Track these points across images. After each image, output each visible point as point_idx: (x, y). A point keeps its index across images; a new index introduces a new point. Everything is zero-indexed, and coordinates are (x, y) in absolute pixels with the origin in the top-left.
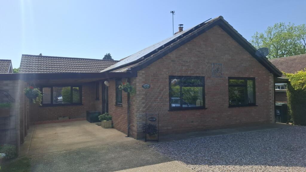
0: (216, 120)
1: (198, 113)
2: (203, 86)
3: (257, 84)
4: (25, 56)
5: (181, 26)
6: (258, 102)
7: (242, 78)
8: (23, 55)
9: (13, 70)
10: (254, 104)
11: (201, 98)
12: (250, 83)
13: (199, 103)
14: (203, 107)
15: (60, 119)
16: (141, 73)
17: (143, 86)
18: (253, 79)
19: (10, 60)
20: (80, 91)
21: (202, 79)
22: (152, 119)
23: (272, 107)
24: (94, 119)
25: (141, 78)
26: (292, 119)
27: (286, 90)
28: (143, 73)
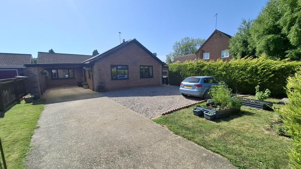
0: (134, 84)
1: (125, 81)
2: (128, 69)
3: (153, 68)
4: (40, 53)
5: (124, 40)
6: (154, 76)
7: (147, 66)
8: (39, 52)
9: (33, 59)
10: (152, 77)
11: (127, 74)
12: (151, 68)
13: (126, 76)
14: (128, 78)
15: (63, 85)
16: (96, 64)
17: (98, 69)
18: (152, 66)
19: (31, 55)
20: (73, 71)
21: (127, 66)
22: (102, 83)
23: (161, 78)
24: (80, 85)
25: (96, 66)
26: (169, 83)
27: (167, 71)
28: (97, 64)
